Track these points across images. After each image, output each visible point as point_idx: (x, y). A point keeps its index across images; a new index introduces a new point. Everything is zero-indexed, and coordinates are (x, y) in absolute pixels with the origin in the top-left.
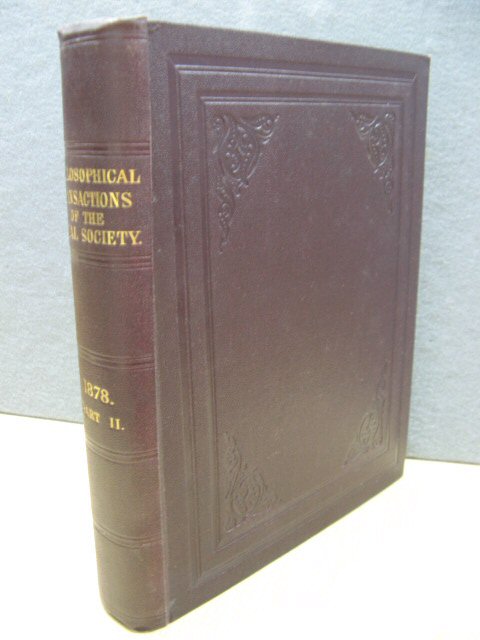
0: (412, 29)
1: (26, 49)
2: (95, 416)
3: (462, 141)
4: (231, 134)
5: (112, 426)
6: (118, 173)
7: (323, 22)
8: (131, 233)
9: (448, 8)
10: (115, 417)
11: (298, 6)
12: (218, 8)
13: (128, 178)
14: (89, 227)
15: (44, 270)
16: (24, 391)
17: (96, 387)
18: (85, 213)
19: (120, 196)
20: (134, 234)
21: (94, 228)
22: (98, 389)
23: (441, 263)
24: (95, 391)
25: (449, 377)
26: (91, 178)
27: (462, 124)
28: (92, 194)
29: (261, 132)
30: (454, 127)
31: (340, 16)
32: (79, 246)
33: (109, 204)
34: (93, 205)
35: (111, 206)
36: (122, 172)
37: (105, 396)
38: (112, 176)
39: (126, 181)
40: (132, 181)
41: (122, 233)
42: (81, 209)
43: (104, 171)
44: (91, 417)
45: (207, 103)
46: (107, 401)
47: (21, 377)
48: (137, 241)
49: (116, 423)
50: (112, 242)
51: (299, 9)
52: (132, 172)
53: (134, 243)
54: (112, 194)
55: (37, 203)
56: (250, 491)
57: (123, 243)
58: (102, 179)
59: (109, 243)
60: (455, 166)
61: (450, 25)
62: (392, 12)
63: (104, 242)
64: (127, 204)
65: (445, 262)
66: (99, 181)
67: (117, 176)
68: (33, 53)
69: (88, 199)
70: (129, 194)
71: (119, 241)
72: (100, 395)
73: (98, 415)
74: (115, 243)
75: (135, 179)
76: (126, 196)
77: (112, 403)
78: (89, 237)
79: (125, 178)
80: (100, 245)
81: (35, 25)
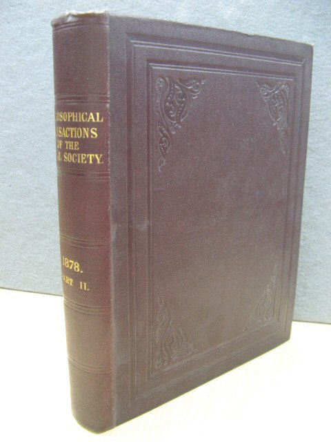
0: (294, 29)
1: (27, 35)
2: (70, 281)
3: (326, 105)
4: (170, 90)
5: (81, 288)
6: (89, 114)
7: (233, 22)
8: (96, 156)
9: (318, 15)
10: (83, 281)
11: (217, 11)
12: (162, 11)
13: (95, 118)
14: (69, 151)
15: (37, 188)
16: (20, 273)
17: (71, 261)
18: (67, 142)
19: (90, 130)
20: (99, 156)
21: (72, 152)
22: (72, 262)
23: (311, 187)
24: (70, 264)
25: (316, 265)
26: (71, 118)
27: (326, 94)
28: (72, 129)
29: (191, 91)
30: (321, 96)
31: (245, 19)
32: (63, 165)
33: (83, 136)
34: (72, 137)
35: (84, 137)
36: (91, 114)
37: (77, 267)
38: (85, 117)
39: (94, 120)
40: (98, 120)
41: (91, 155)
42: (64, 139)
43: (80, 114)
44: (67, 281)
45: (154, 68)
46: (78, 270)
47: (19, 264)
48: (101, 161)
49: (83, 286)
50: (84, 161)
51: (217, 14)
52: (98, 114)
53: (99, 162)
54: (84, 129)
55: (32, 142)
56: (175, 340)
57: (91, 162)
58: (78, 119)
59: (82, 162)
60: (321, 122)
61: (319, 27)
62: (281, 17)
63: (79, 162)
64: (94, 136)
65: (314, 187)
66: (77, 120)
67: (88, 117)
68: (32, 38)
69: (69, 133)
70: (96, 129)
71: (88, 160)
72: (73, 266)
73: (71, 280)
74: (86, 162)
75: (100, 119)
76: (94, 131)
77: (82, 272)
78: (69, 158)
79: (93, 118)
80: (77, 163)
81: (33, 19)
